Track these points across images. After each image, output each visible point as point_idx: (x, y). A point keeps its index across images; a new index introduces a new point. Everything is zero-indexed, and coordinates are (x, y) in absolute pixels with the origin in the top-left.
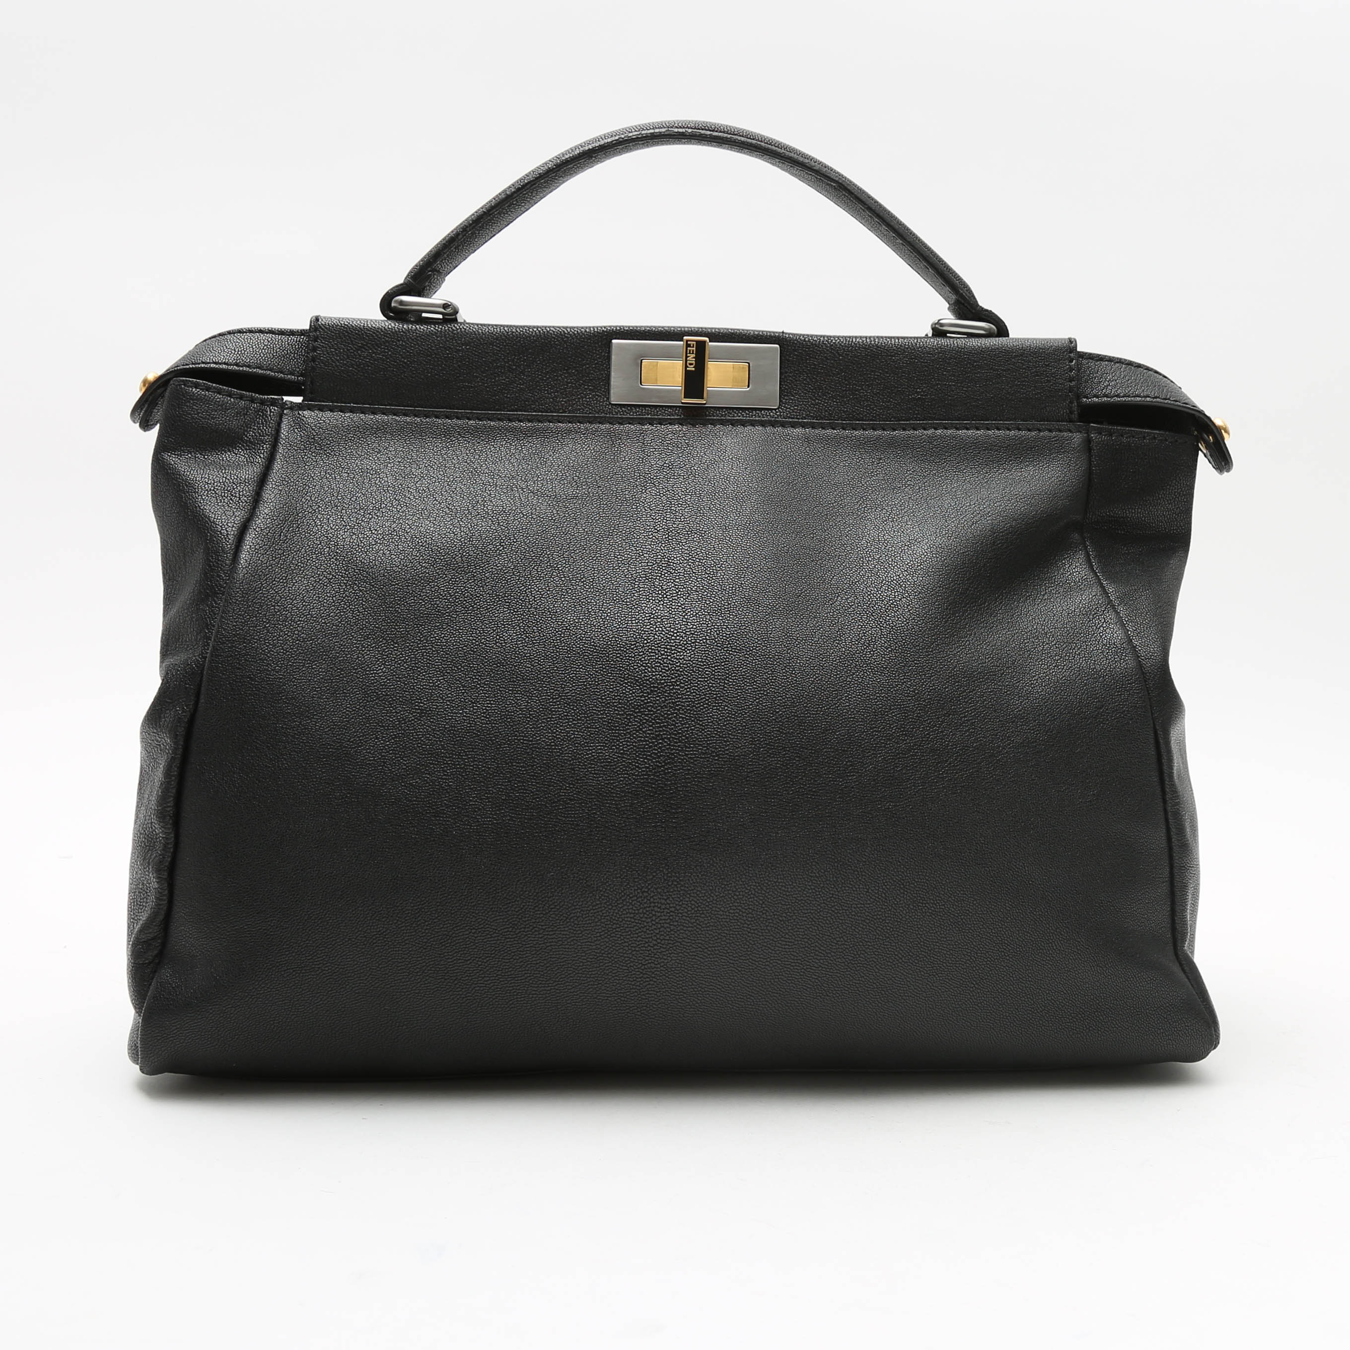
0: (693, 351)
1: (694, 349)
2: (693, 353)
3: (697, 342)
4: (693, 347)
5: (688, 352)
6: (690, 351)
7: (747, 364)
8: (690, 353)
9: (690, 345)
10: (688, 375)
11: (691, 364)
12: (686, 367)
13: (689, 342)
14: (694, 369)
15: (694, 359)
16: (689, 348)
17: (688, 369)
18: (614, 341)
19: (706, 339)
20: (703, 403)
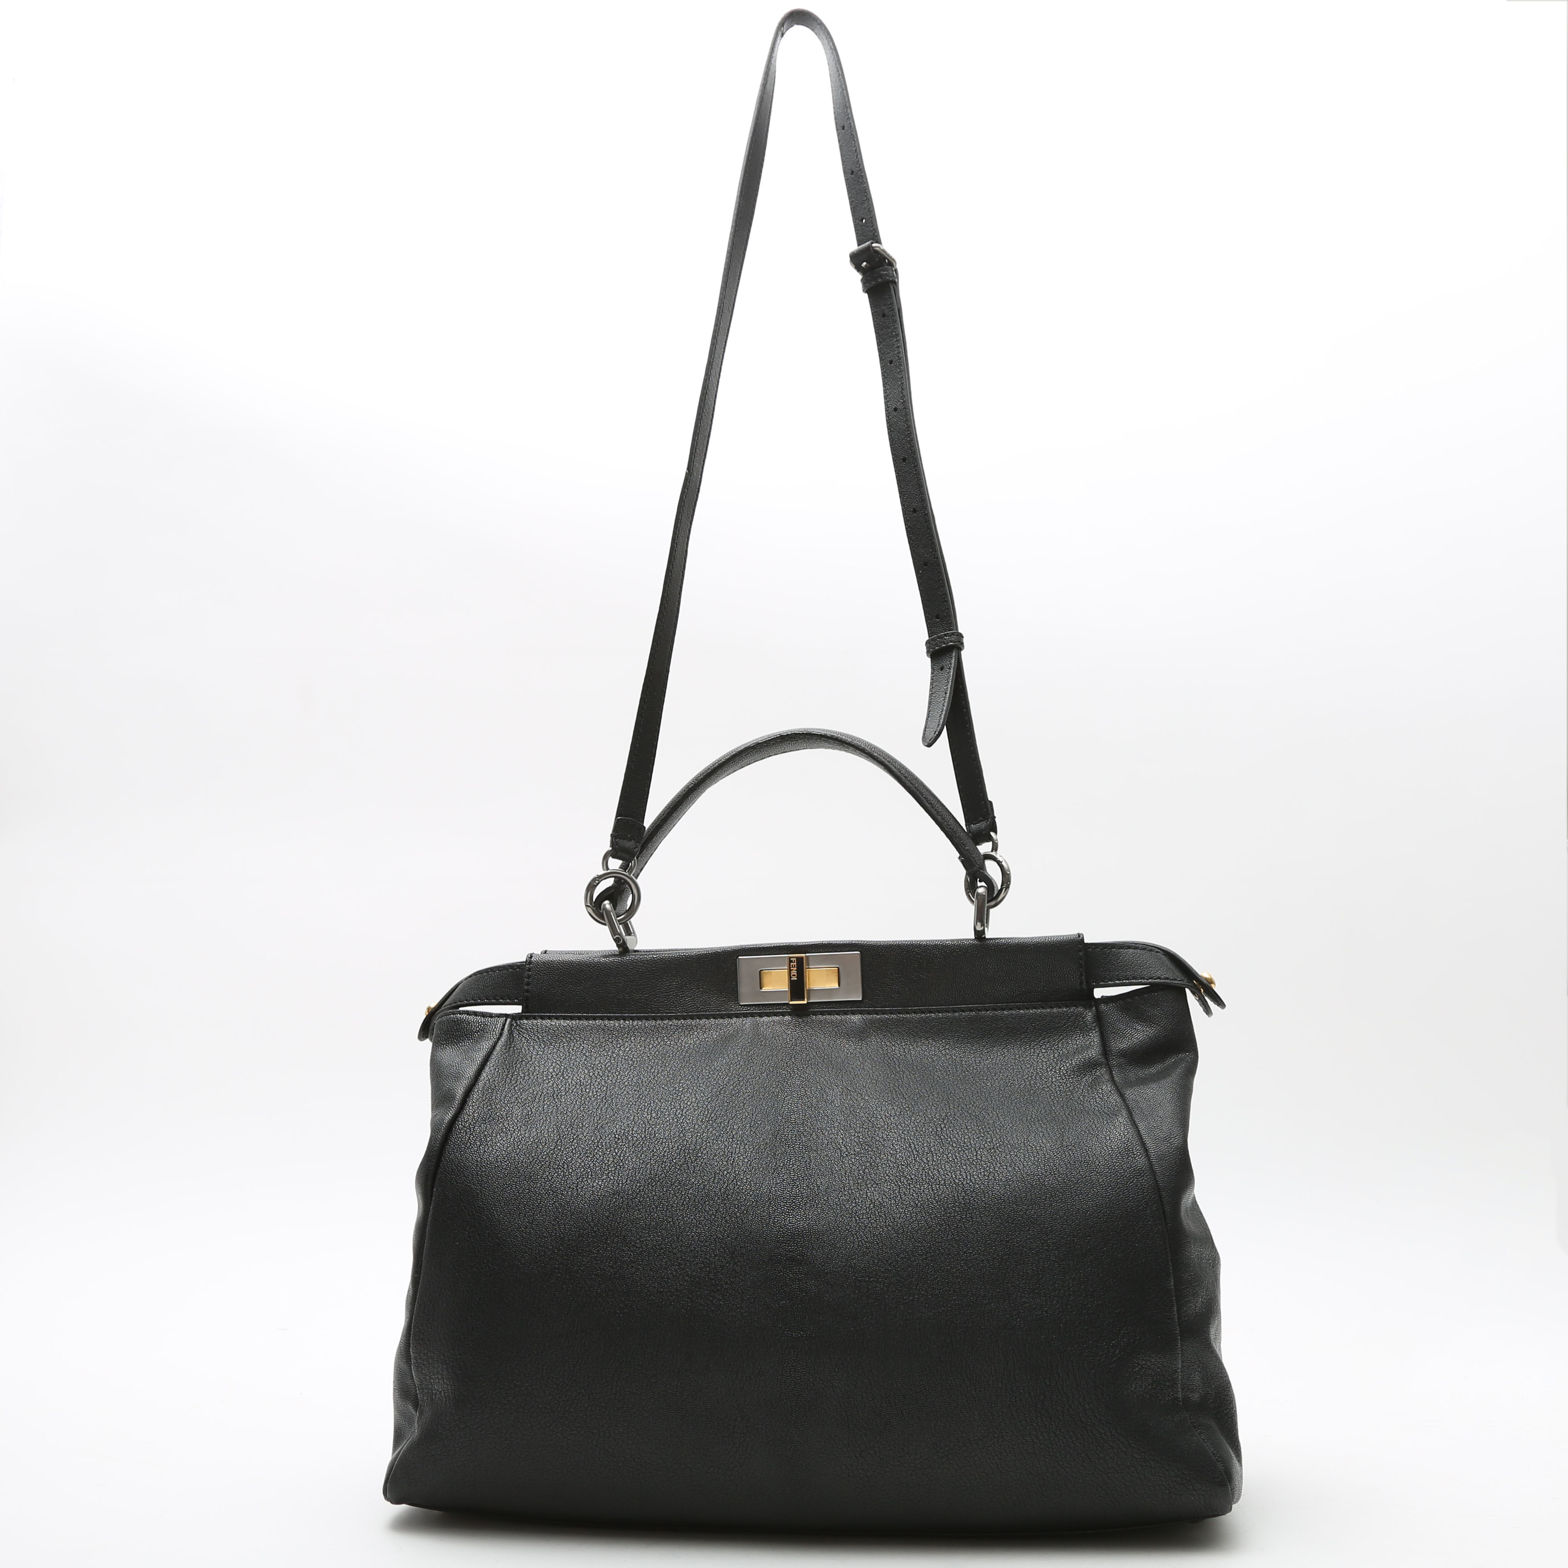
0: (795, 965)
1: (795, 964)
2: (795, 967)
3: (797, 958)
4: (794, 962)
5: (791, 966)
6: (792, 965)
7: (837, 968)
8: (792, 967)
9: (792, 961)
10: (792, 984)
11: (794, 975)
12: (791, 977)
13: (791, 959)
14: (796, 979)
15: (796, 972)
16: (791, 964)
17: (792, 979)
18: (739, 957)
19: (804, 955)
20: (805, 1002)
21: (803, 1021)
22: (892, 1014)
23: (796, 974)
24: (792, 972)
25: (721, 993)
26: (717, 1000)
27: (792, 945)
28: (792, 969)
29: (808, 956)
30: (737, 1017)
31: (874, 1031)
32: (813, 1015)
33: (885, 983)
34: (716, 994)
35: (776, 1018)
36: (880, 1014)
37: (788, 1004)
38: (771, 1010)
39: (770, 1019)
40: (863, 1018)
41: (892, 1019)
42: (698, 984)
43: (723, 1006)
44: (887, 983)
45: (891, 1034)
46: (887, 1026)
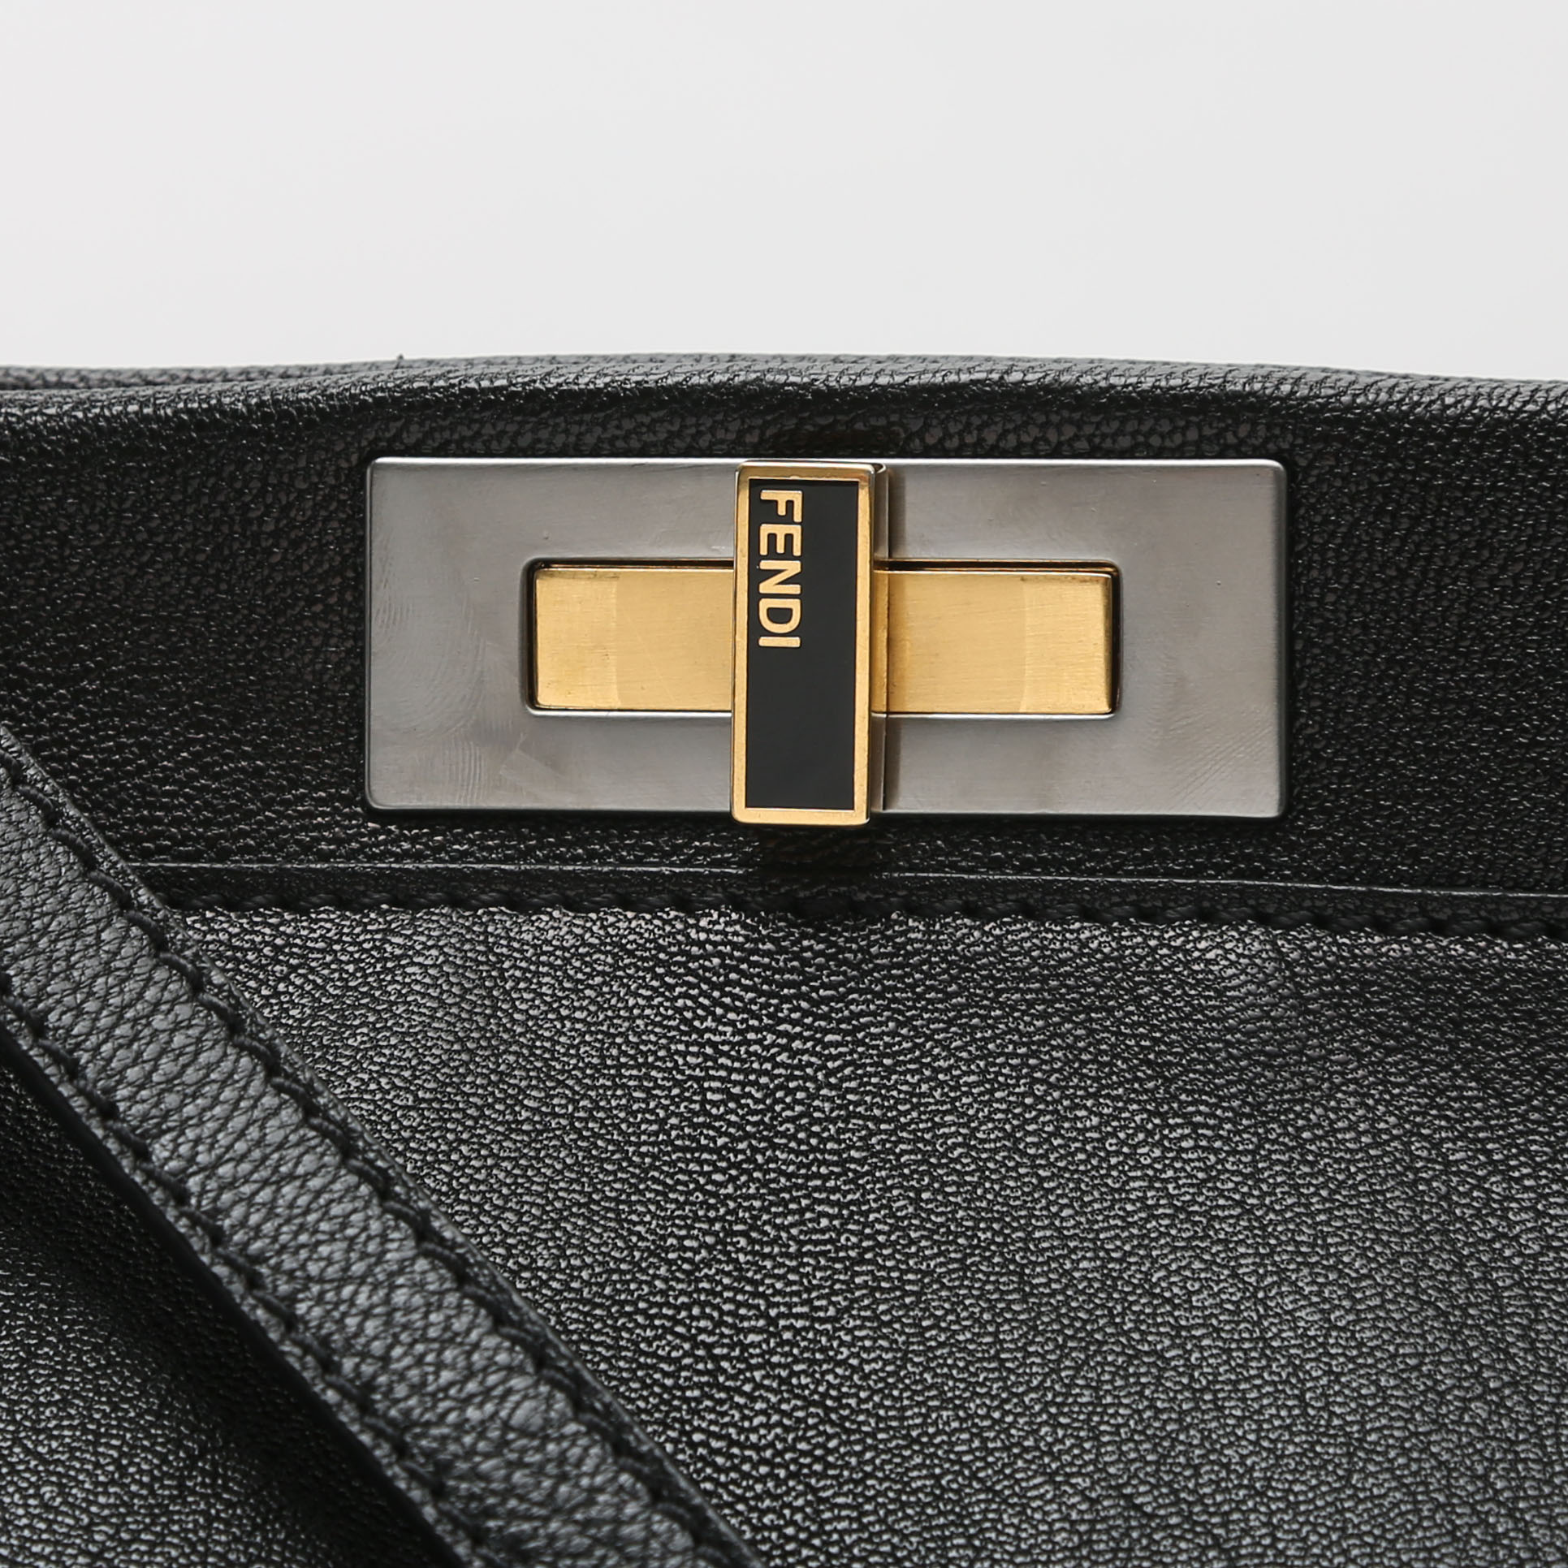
0: (789, 538)
2: (788, 555)
4: (788, 519)
6: (772, 538)
8: (772, 555)
9: (774, 504)
11: (779, 616)
12: (755, 629)
13: (766, 495)
14: (795, 642)
16: (766, 529)
17: (765, 640)
18: (380, 460)
19: (864, 465)
20: (856, 817)
21: (836, 957)
22: (1496, 930)
23: (795, 605)
24: (765, 587)
25: (237, 720)
26: (205, 770)
27: (777, 388)
28: (765, 565)
29: (896, 474)
30: (342, 904)
31: (1360, 1056)
32: (910, 910)
33: (1464, 700)
34: (201, 726)
35: (630, 925)
36: (1411, 933)
37: (725, 820)
38: (602, 858)
39: (591, 927)
40: (1281, 957)
41: (1499, 971)
42: (73, 641)
43: (248, 816)
44: (1471, 701)
45: (1485, 1085)
46: (1457, 1024)
